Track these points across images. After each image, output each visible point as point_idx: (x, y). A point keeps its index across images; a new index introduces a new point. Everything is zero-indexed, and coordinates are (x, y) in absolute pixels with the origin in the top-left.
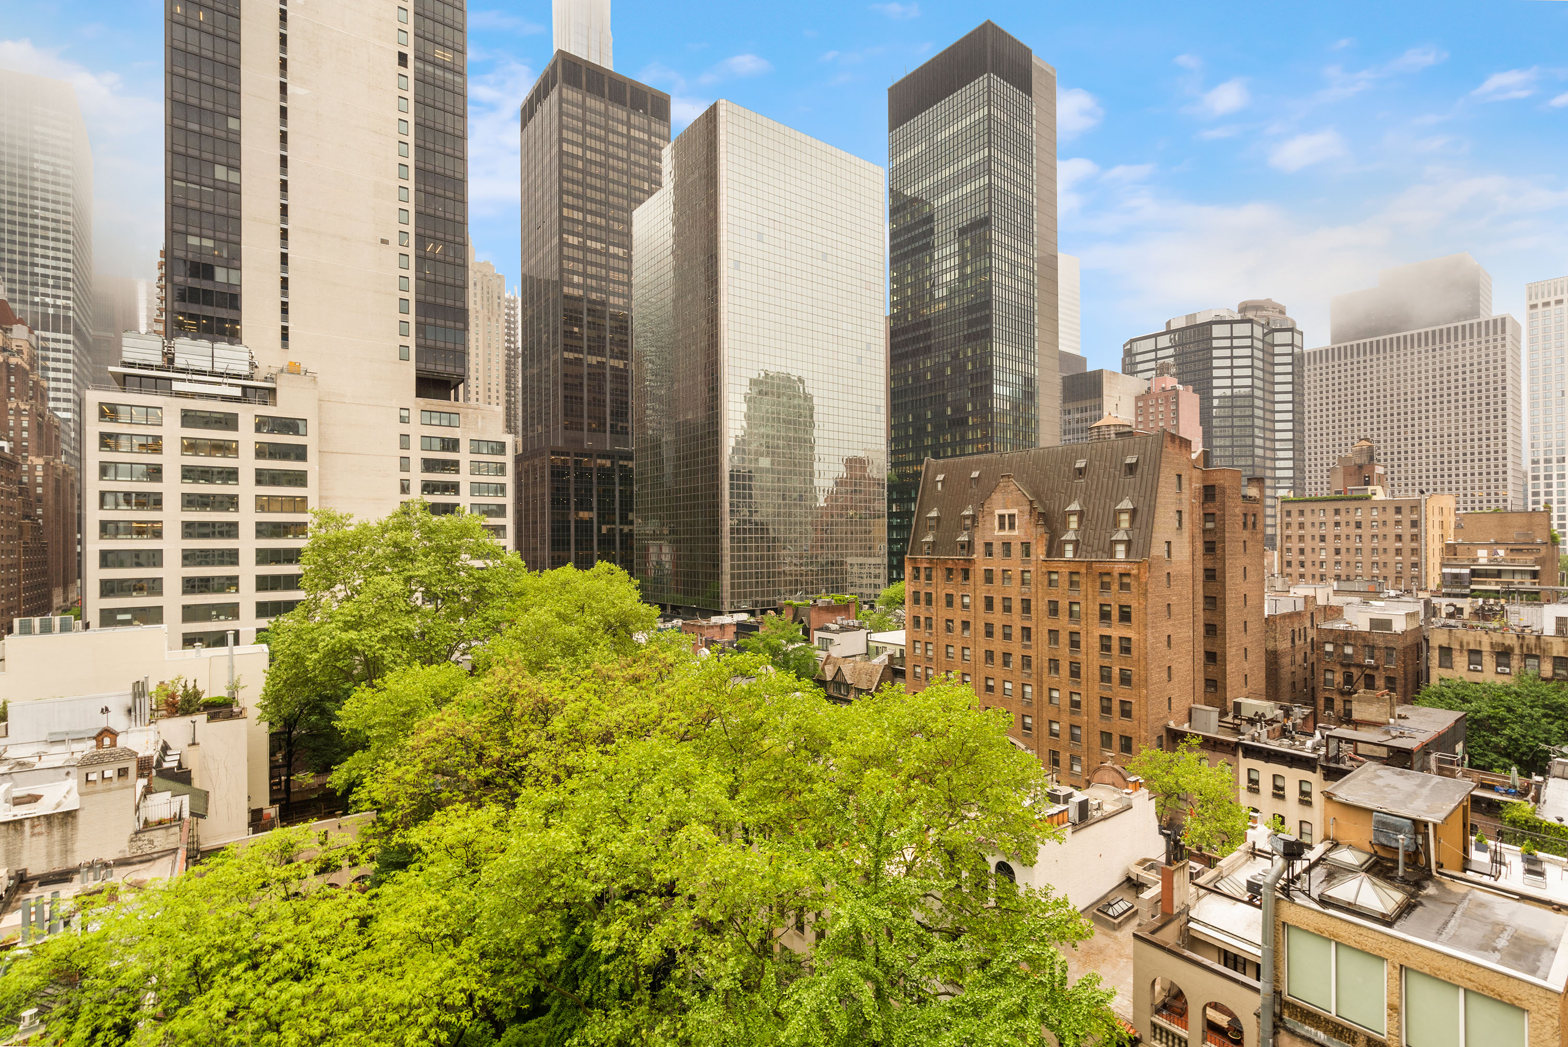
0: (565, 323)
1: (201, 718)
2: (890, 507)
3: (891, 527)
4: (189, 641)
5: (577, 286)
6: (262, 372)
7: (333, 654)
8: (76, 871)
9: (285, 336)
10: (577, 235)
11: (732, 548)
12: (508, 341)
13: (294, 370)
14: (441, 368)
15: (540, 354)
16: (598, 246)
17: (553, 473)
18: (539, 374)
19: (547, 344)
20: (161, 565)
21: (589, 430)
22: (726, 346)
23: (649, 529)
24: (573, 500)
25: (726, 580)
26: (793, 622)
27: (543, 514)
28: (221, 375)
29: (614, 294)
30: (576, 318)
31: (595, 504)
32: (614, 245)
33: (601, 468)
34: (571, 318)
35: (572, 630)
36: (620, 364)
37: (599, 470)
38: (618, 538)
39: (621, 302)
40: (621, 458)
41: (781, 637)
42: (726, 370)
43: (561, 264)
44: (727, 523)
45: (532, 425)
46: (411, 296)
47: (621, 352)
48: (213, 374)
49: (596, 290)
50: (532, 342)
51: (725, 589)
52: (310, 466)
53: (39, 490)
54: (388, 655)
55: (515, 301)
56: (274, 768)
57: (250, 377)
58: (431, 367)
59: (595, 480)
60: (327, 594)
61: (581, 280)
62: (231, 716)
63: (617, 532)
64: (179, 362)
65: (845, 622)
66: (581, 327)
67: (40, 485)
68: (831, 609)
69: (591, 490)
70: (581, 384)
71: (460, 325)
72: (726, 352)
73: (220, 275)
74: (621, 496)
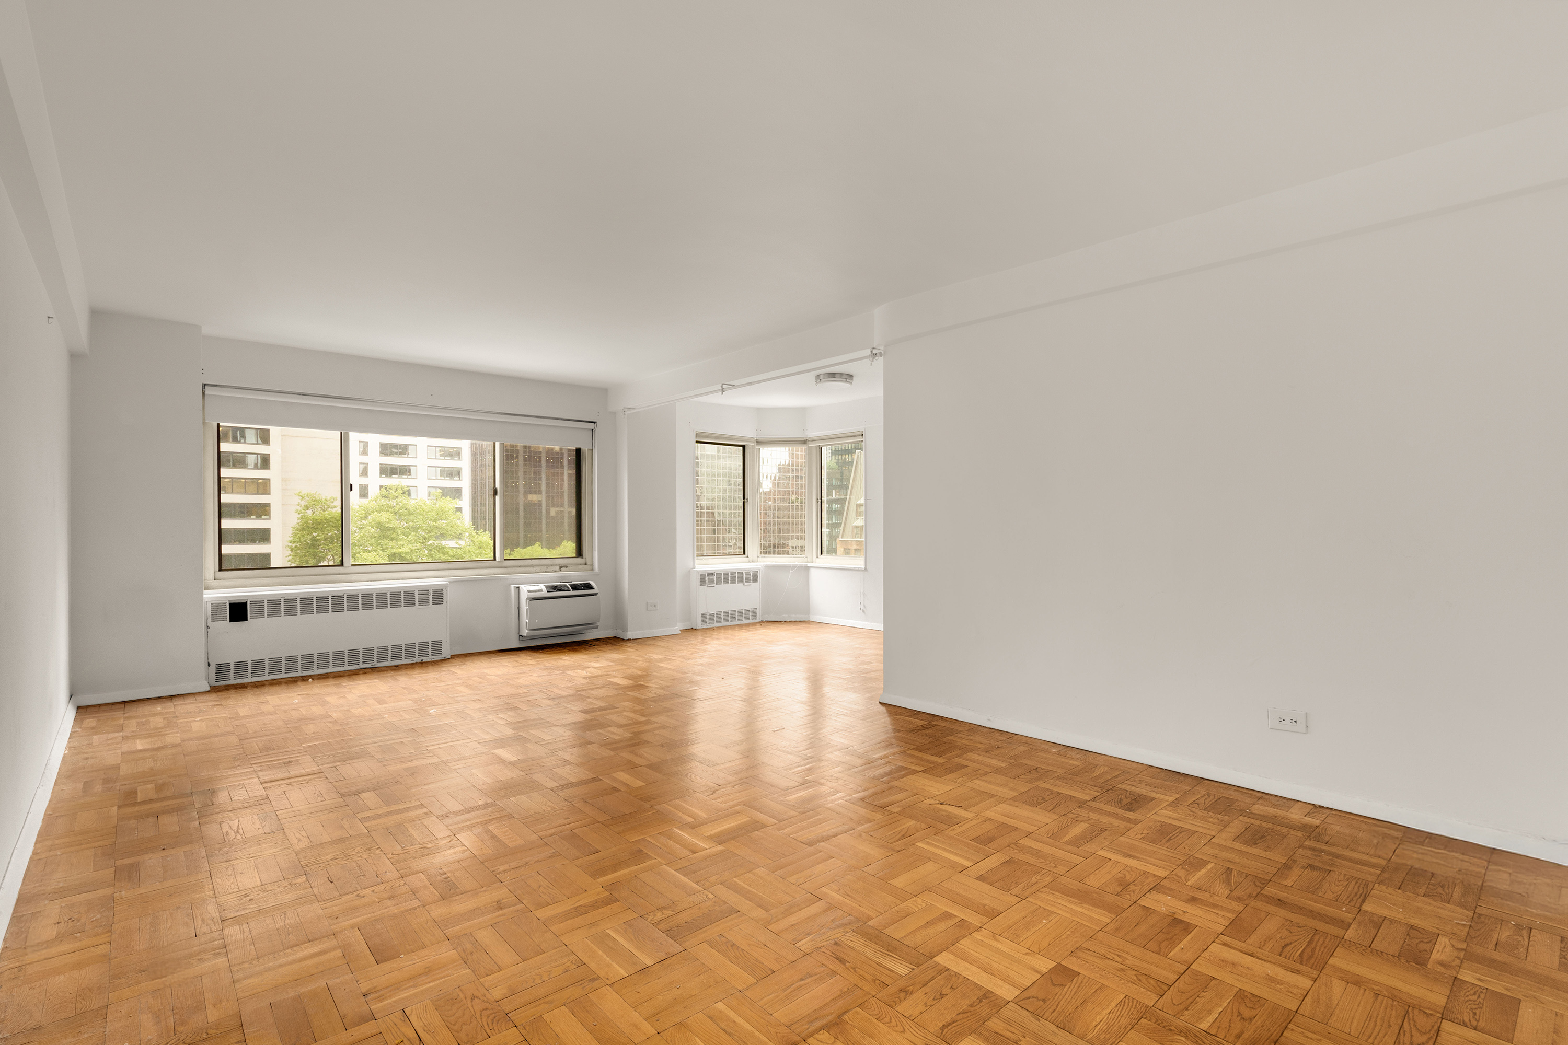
59: (543, 464)
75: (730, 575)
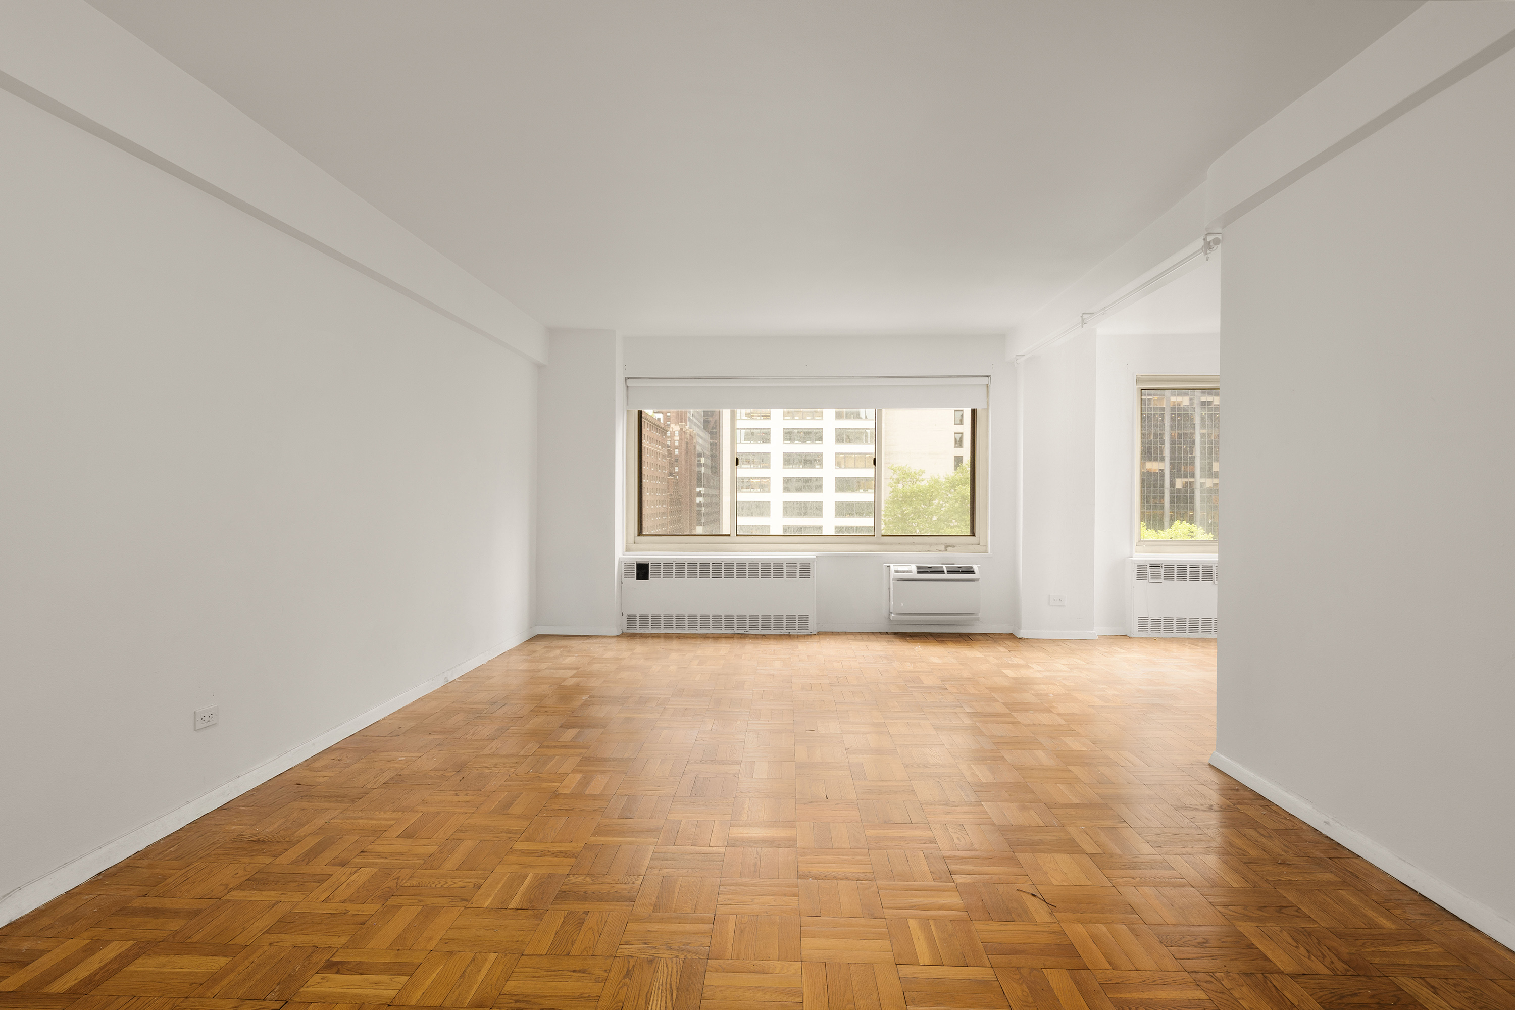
20: (769, 515)
53: (677, 452)
67: (677, 448)
69: (1162, 435)
75: (1188, 569)
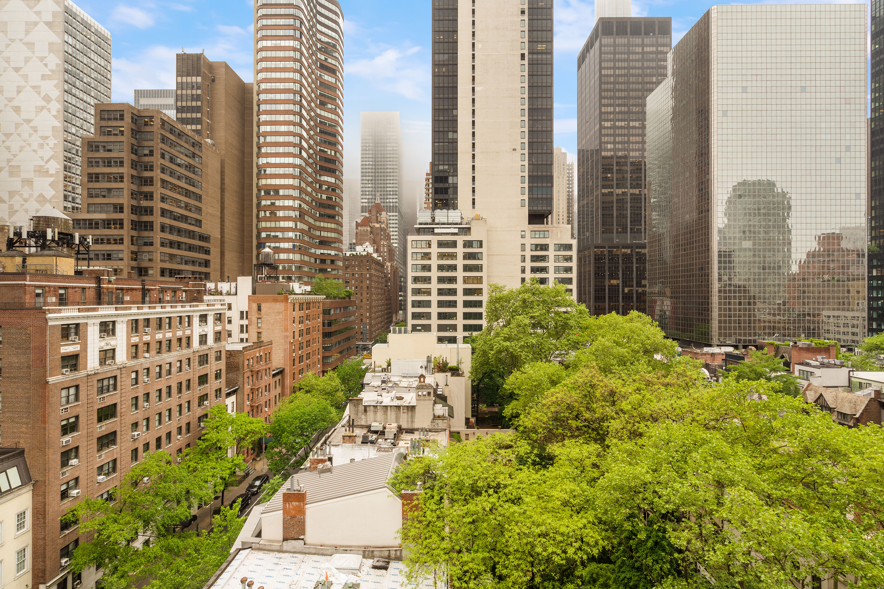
0: (603, 173)
1: (449, 374)
2: (870, 271)
3: (871, 288)
4: (441, 340)
5: (610, 150)
6: (465, 221)
7: (499, 352)
8: (417, 430)
9: (474, 203)
10: (611, 120)
11: (720, 303)
12: (569, 188)
13: (478, 218)
14: (540, 208)
15: (588, 192)
16: (623, 124)
17: (595, 259)
18: (587, 204)
19: (592, 186)
20: (431, 307)
21: (617, 232)
22: (716, 169)
23: (656, 289)
24: (607, 273)
25: (715, 324)
26: (776, 356)
27: (589, 282)
28: (451, 224)
29: (633, 150)
30: (609, 169)
31: (620, 276)
32: (633, 121)
33: (624, 254)
34: (606, 169)
35: (623, 351)
36: (636, 191)
37: (623, 255)
38: (635, 295)
39: (637, 154)
40: (637, 248)
41: (765, 367)
42: (716, 185)
43: (600, 139)
44: (716, 286)
45: (583, 232)
46: (526, 174)
47: (637, 184)
48: (448, 224)
49: (621, 150)
50: (583, 186)
51: (713, 330)
52: (484, 262)
53: (389, 276)
54: (523, 354)
55: (572, 165)
56: (473, 400)
57: (461, 224)
58: (535, 208)
59: (620, 262)
60: (496, 323)
61: (612, 146)
62: (459, 375)
63: (635, 292)
64: (437, 221)
65: (826, 361)
66: (612, 173)
67: (390, 274)
68: (809, 349)
69: (618, 267)
70: (612, 206)
71: (549, 185)
72: (715, 173)
73: (450, 180)
74: (637, 271)
